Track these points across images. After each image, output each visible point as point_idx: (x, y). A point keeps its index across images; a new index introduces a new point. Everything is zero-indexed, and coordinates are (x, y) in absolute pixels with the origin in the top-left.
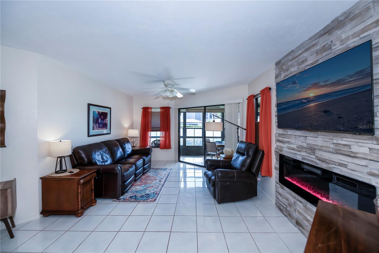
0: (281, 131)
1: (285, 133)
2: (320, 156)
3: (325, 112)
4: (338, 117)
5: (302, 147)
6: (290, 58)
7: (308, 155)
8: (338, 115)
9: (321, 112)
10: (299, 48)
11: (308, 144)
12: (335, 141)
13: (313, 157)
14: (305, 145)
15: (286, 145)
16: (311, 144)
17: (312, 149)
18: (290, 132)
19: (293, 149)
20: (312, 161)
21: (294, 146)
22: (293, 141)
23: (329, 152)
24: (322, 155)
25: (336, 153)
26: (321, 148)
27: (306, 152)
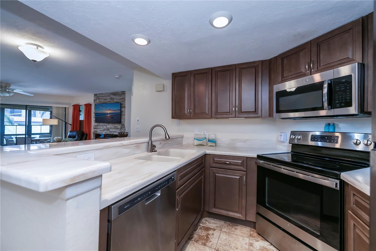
0: (96, 124)
1: (98, 124)
3: (112, 118)
4: (115, 119)
6: (101, 95)
10: (105, 94)
12: (114, 126)
13: (108, 131)
14: (106, 128)
15: (98, 130)
17: (108, 129)
18: (101, 124)
19: (102, 130)
20: (108, 133)
22: (102, 127)
23: (113, 129)
24: (111, 130)
25: (114, 129)
26: (111, 128)
27: (106, 130)
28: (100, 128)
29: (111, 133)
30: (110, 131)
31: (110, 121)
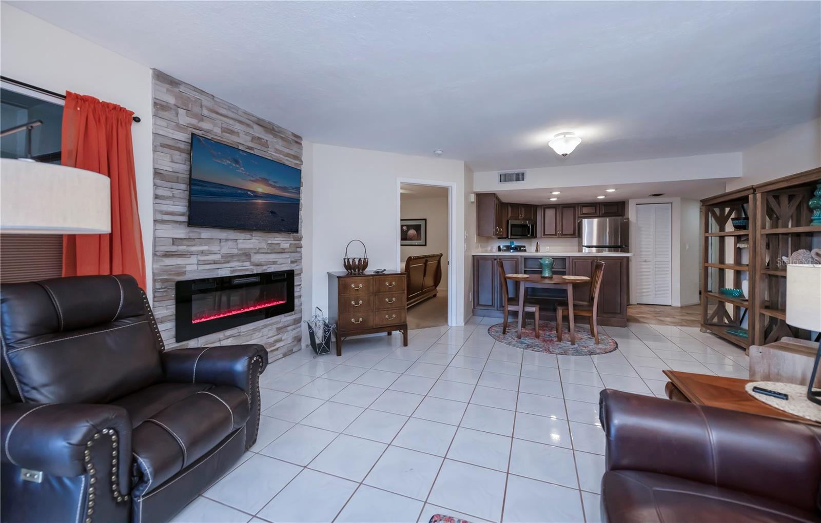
1: (194, 236)
2: (256, 261)
4: (282, 220)
5: (232, 256)
7: (240, 264)
8: (281, 217)
11: (241, 249)
13: (247, 264)
14: (235, 251)
15: (194, 260)
16: (245, 249)
17: (246, 255)
19: (215, 262)
20: (247, 270)
21: (217, 257)
22: (215, 248)
23: (264, 253)
24: (257, 258)
25: (271, 253)
26: (258, 251)
27: (239, 261)
28: (202, 251)
29: (259, 270)
30: (252, 260)
31: (262, 223)
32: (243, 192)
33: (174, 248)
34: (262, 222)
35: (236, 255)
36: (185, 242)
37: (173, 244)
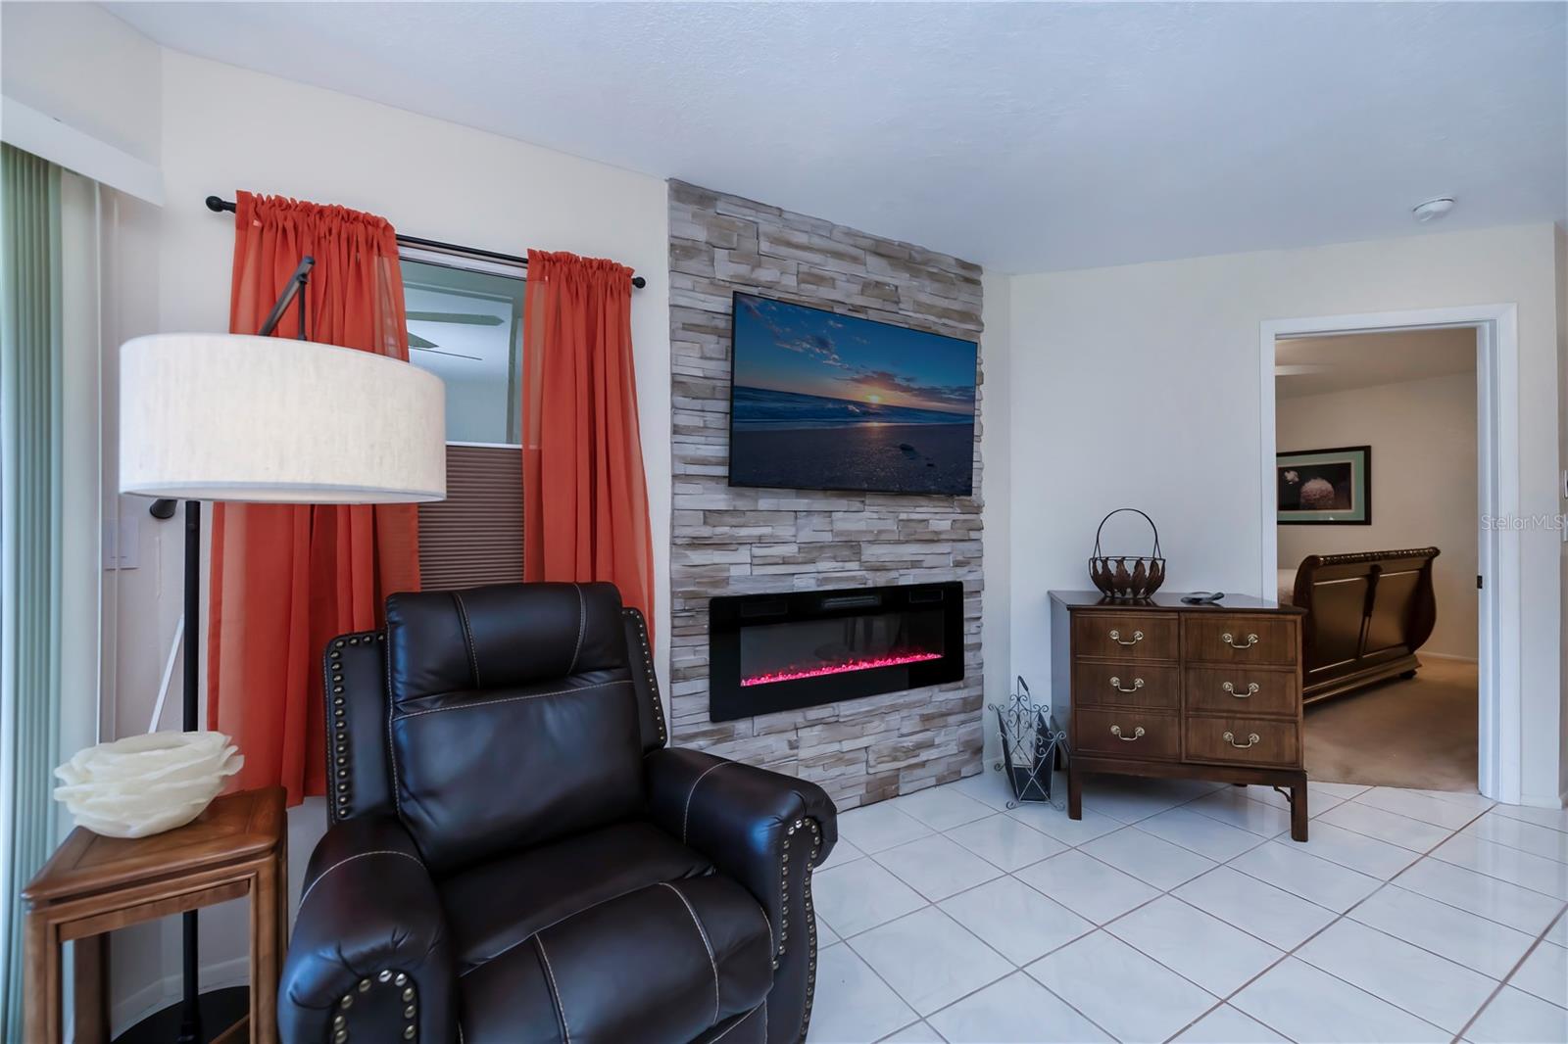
2: (873, 559)
5: (821, 547)
7: (840, 564)
9: (895, 447)
11: (838, 534)
13: (854, 565)
14: (827, 537)
16: (849, 533)
17: (851, 546)
20: (853, 578)
21: (789, 550)
22: (785, 531)
23: (889, 542)
24: (873, 553)
25: (907, 542)
27: (835, 558)
28: (760, 537)
29: (880, 580)
30: (866, 559)
31: (883, 474)
32: (837, 407)
33: (706, 531)
34: (882, 470)
35: (830, 546)
36: (728, 519)
37: (705, 523)
